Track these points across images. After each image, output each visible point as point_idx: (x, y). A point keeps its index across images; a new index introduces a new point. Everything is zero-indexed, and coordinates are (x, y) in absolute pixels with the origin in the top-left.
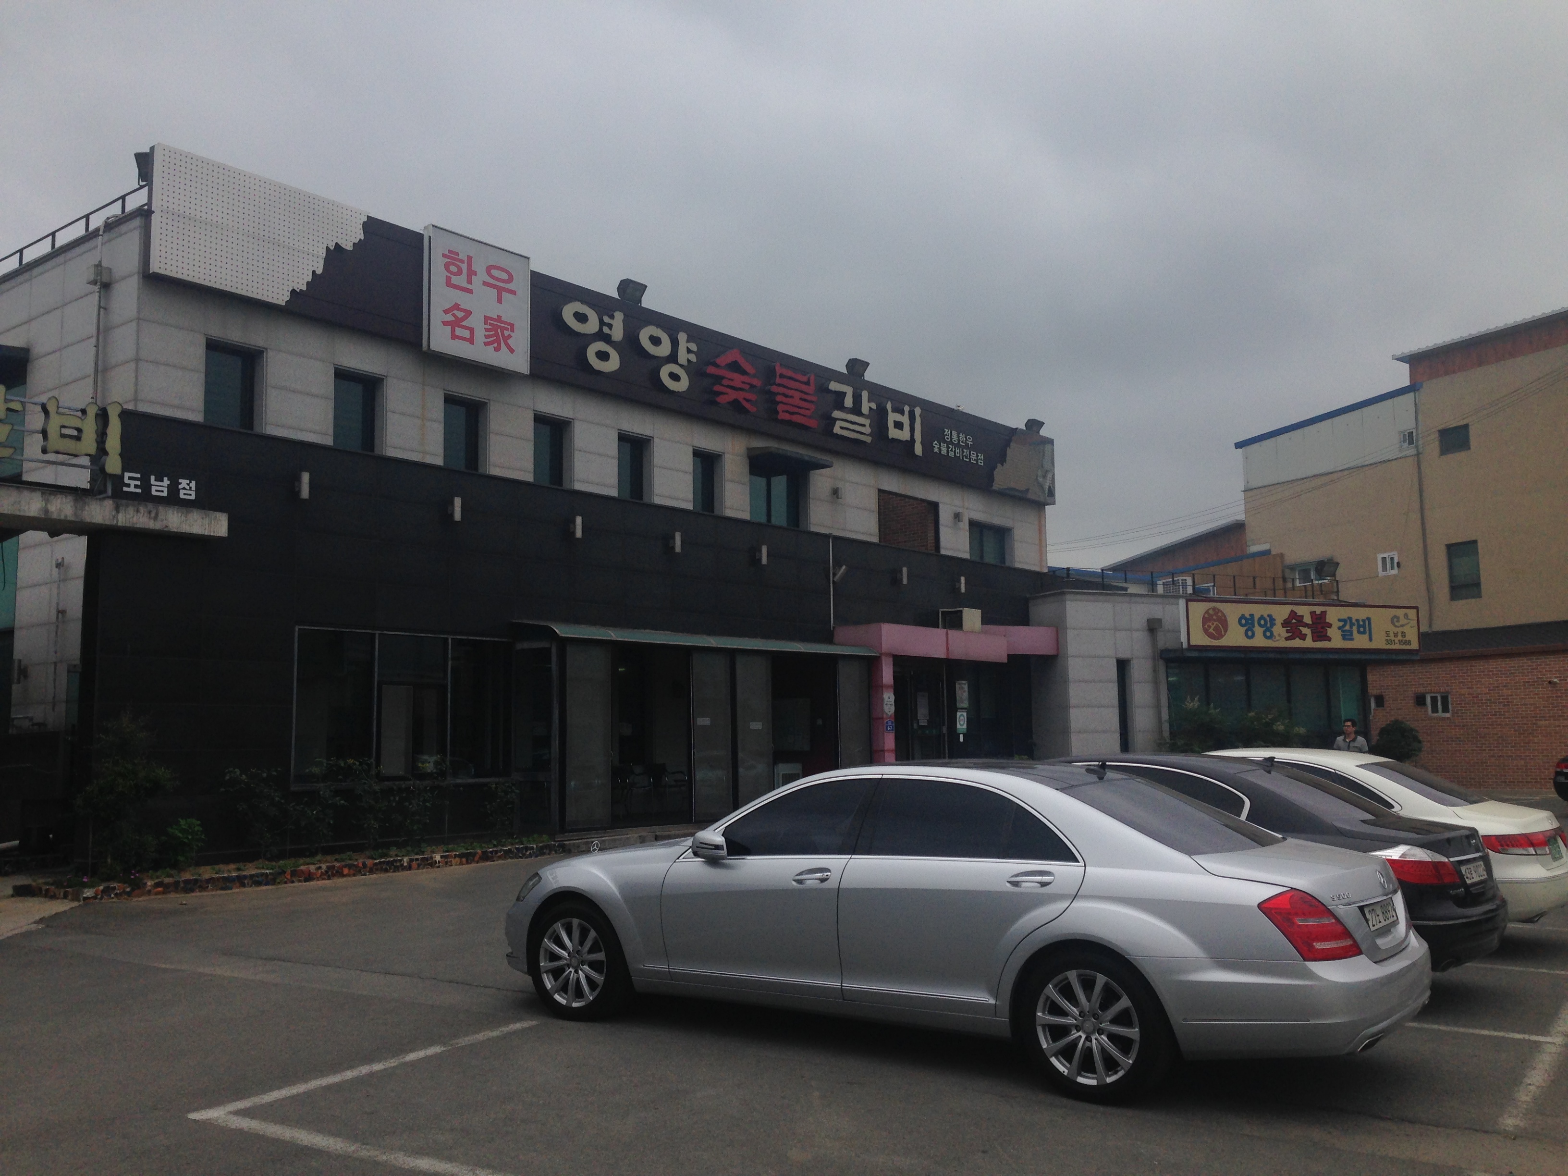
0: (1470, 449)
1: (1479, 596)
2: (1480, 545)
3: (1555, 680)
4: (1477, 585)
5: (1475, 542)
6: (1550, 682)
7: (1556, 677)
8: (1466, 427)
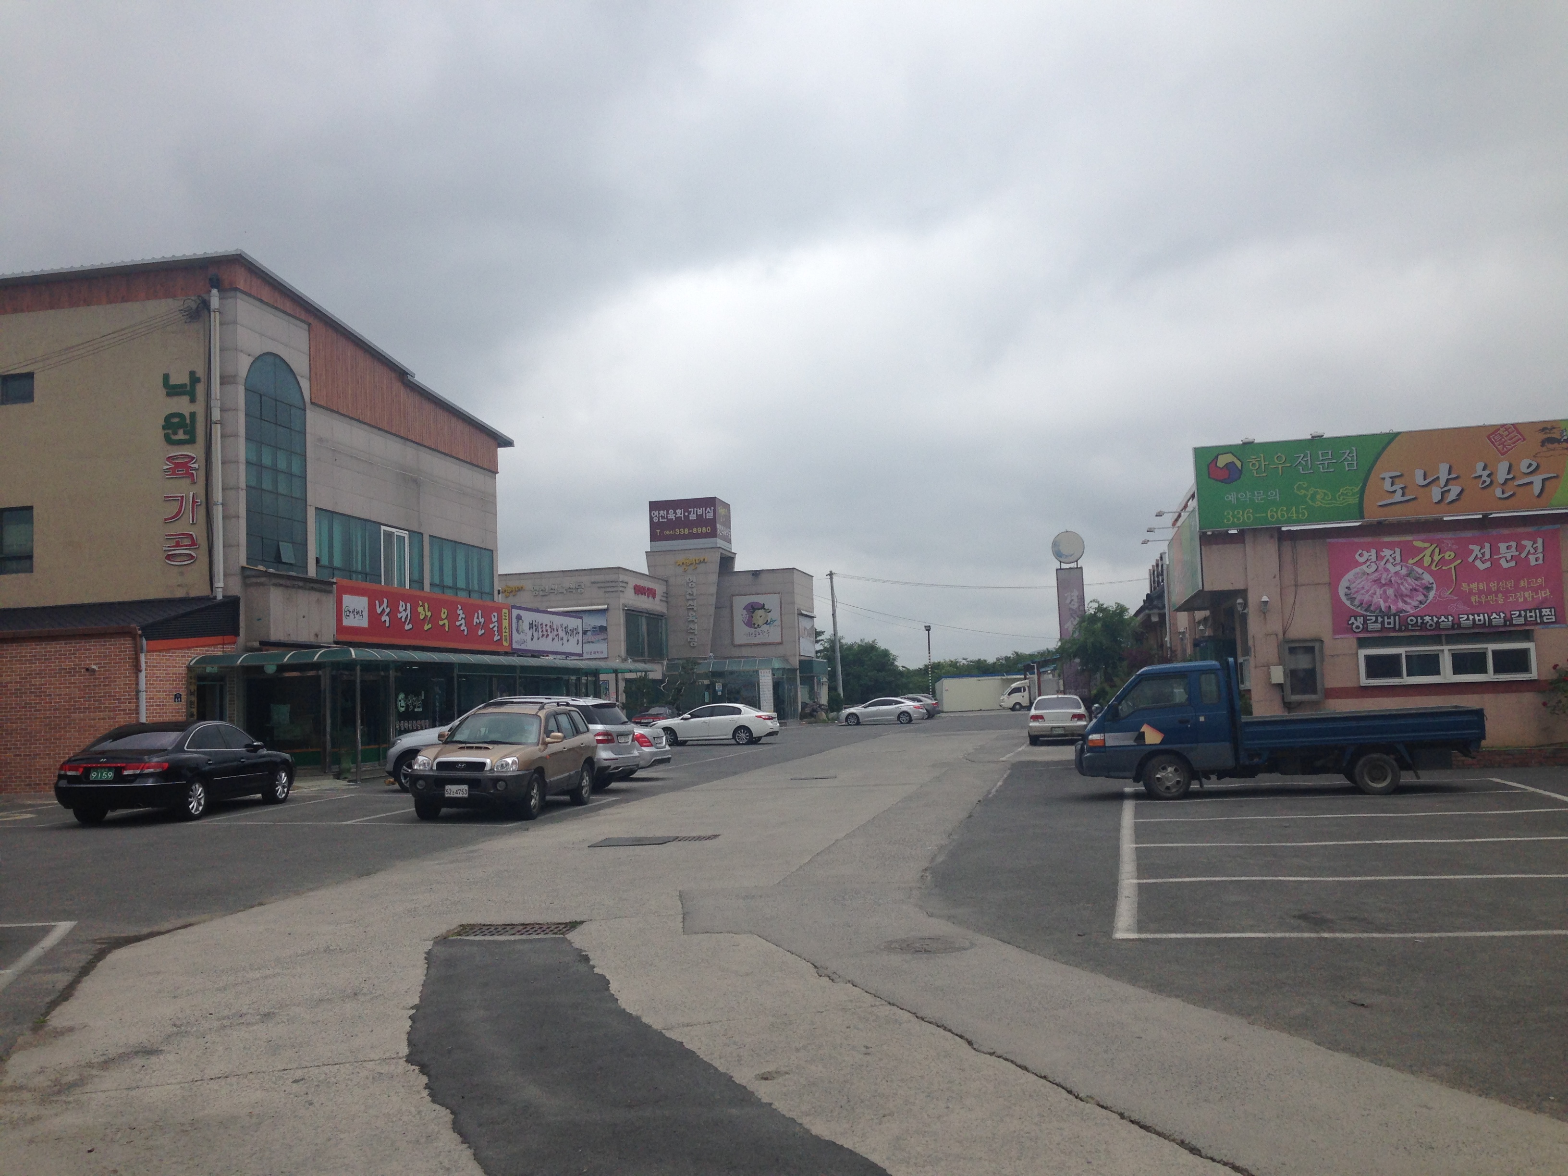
0: (33, 401)
1: (30, 570)
2: (35, 511)
3: (94, 667)
4: (30, 557)
5: (31, 508)
6: (87, 670)
7: (95, 664)
8: (30, 376)
